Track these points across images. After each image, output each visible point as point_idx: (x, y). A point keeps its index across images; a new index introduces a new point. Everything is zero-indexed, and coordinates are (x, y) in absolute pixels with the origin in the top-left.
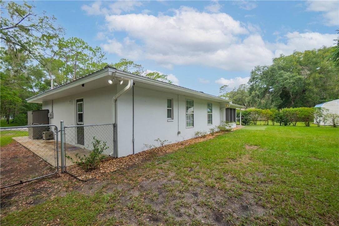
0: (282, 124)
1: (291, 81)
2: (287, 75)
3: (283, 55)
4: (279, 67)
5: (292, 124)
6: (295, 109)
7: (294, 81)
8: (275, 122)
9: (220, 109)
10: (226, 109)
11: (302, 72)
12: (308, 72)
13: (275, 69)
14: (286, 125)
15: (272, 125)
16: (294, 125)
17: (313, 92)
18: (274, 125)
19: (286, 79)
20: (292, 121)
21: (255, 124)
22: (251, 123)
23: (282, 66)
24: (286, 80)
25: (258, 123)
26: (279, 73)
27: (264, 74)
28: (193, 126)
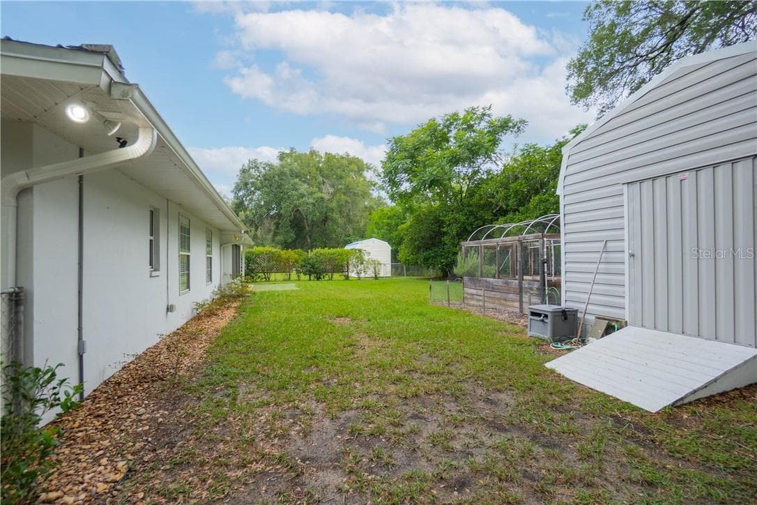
0: (312, 278)
1: (311, 200)
2: (304, 188)
3: (294, 151)
4: (291, 170)
5: (327, 277)
6: (332, 250)
7: (314, 202)
8: (302, 274)
9: (221, 246)
10: (233, 246)
11: (323, 187)
12: (331, 190)
13: (286, 173)
14: (318, 278)
15: (296, 280)
16: (331, 279)
17: (337, 224)
18: (299, 280)
19: (302, 196)
20: (326, 271)
21: (267, 280)
22: (259, 277)
23: (296, 171)
24: (302, 198)
25: (273, 276)
26: (292, 182)
27: (265, 179)
28: (188, 287)
